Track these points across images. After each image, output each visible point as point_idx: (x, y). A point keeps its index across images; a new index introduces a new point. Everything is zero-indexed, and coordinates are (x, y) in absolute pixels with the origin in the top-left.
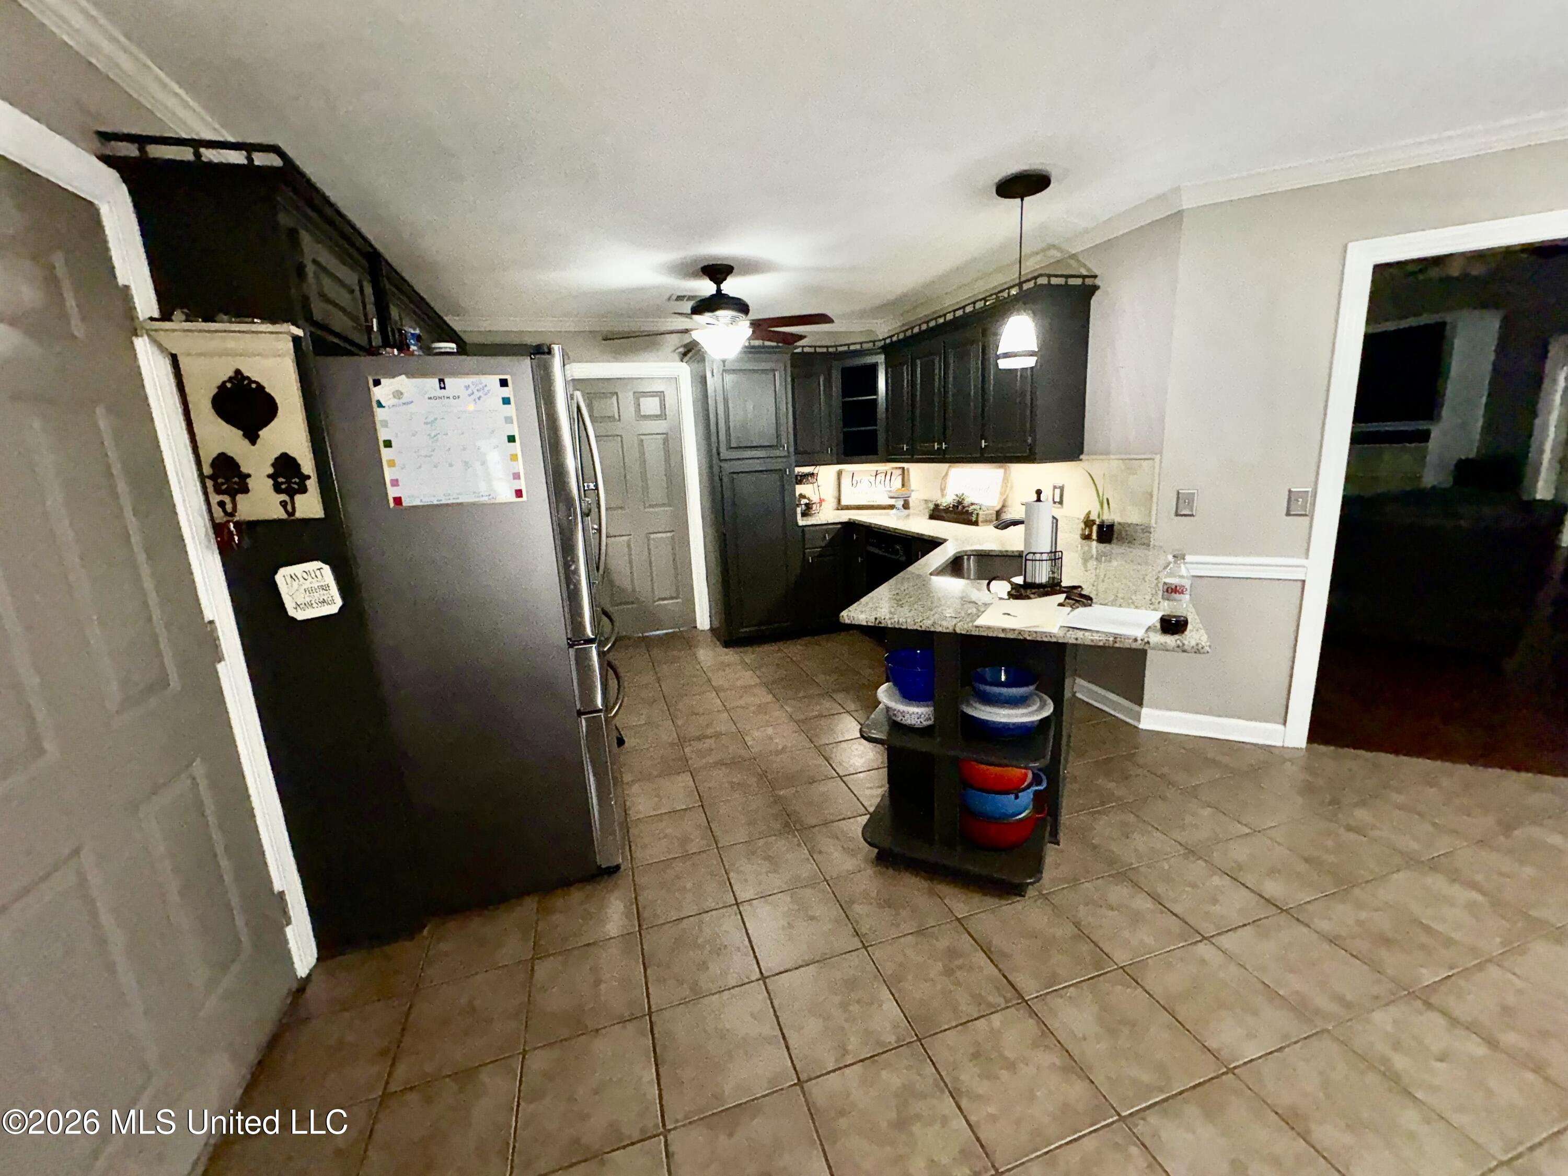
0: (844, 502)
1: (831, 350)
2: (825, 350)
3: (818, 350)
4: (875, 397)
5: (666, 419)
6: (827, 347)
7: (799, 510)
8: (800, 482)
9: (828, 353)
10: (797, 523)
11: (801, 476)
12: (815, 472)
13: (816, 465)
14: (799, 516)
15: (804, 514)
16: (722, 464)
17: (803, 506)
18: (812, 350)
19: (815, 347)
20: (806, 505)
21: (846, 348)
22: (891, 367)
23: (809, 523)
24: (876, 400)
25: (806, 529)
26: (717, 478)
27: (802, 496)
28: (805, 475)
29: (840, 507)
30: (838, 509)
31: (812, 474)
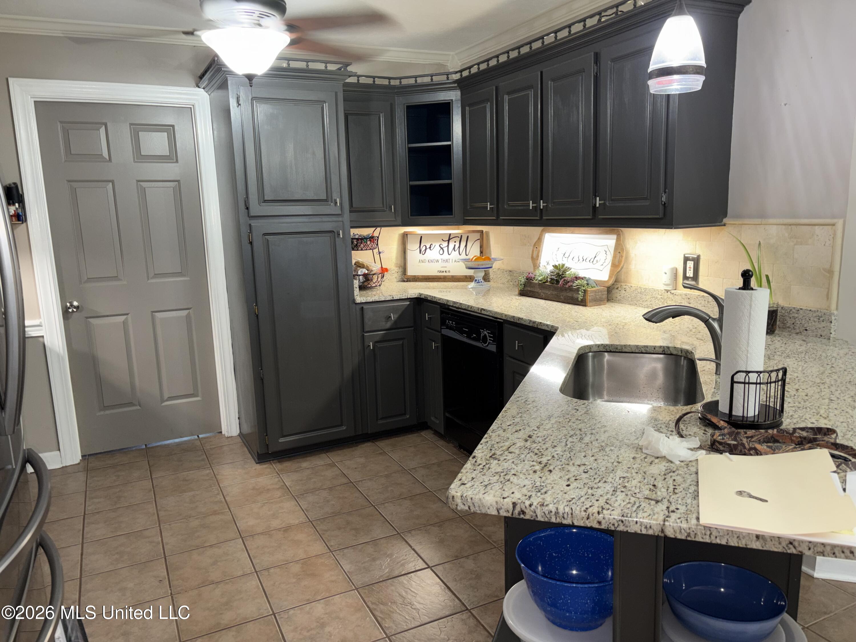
0: (411, 272)
1: (393, 83)
2: (386, 82)
3: (378, 81)
4: (448, 143)
5: (177, 161)
6: (390, 79)
7: (356, 283)
8: (356, 247)
9: (389, 87)
10: (354, 300)
11: (358, 239)
12: (376, 234)
13: (376, 226)
14: (357, 291)
15: (362, 288)
16: (254, 223)
17: (361, 277)
18: (370, 81)
19: (374, 77)
20: (365, 275)
21: (412, 81)
22: (470, 105)
23: (370, 299)
24: (449, 147)
25: (365, 307)
26: (245, 242)
27: (359, 265)
28: (362, 239)
29: (406, 278)
30: (404, 281)
31: (371, 238)
